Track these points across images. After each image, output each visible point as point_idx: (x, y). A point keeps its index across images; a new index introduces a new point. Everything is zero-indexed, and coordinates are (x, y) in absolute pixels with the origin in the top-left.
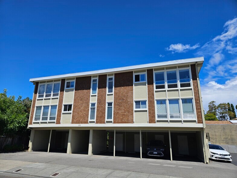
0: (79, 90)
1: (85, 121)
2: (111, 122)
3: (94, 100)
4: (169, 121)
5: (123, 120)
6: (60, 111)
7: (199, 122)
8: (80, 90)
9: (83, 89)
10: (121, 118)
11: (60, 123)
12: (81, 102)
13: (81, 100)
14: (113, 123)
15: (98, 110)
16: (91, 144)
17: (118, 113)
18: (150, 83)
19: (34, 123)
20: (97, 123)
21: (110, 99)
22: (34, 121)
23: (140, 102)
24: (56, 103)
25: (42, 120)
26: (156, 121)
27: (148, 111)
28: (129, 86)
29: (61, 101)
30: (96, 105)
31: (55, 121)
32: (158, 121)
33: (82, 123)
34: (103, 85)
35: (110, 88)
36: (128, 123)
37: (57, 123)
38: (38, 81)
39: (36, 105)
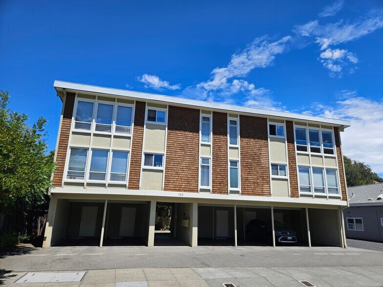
0: (176, 129)
1: (192, 187)
2: (237, 192)
3: (205, 153)
4: (314, 196)
5: (256, 191)
6: (136, 163)
7: (343, 200)
8: (180, 130)
9: (185, 131)
10: (252, 187)
11: (137, 188)
12: (180, 153)
13: (182, 149)
14: (240, 194)
15: (214, 170)
16: (197, 228)
17: (247, 179)
18: (290, 141)
19: (67, 184)
20: (214, 192)
21: (234, 155)
22: (65, 179)
23: (277, 165)
24: (127, 146)
25: (90, 179)
26: (299, 195)
27: (289, 180)
28: (262, 139)
29: (138, 144)
30: (211, 162)
31: (126, 182)
32: (302, 196)
33: (185, 191)
34: (222, 129)
35: (233, 137)
36: (263, 195)
37: (129, 188)
38: (73, 91)
39: (70, 144)
